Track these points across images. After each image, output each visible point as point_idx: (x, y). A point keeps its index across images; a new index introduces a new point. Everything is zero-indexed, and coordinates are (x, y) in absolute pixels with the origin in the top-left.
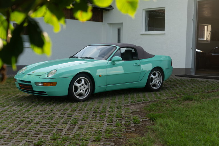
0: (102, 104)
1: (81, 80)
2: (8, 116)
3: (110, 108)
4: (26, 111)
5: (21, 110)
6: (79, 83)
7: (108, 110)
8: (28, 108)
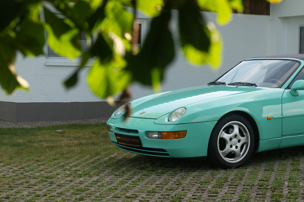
0: (273, 173)
1: (232, 127)
2: (98, 194)
3: (290, 179)
4: (131, 186)
5: (122, 183)
6: (228, 132)
7: (286, 183)
8: (133, 180)
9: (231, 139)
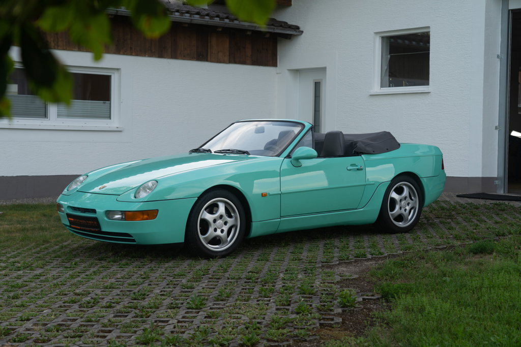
0: (268, 263)
1: (217, 206)
2: (39, 291)
3: (286, 271)
4: (83, 280)
5: (72, 277)
7: (282, 275)
8: (88, 273)
9: (215, 221)
